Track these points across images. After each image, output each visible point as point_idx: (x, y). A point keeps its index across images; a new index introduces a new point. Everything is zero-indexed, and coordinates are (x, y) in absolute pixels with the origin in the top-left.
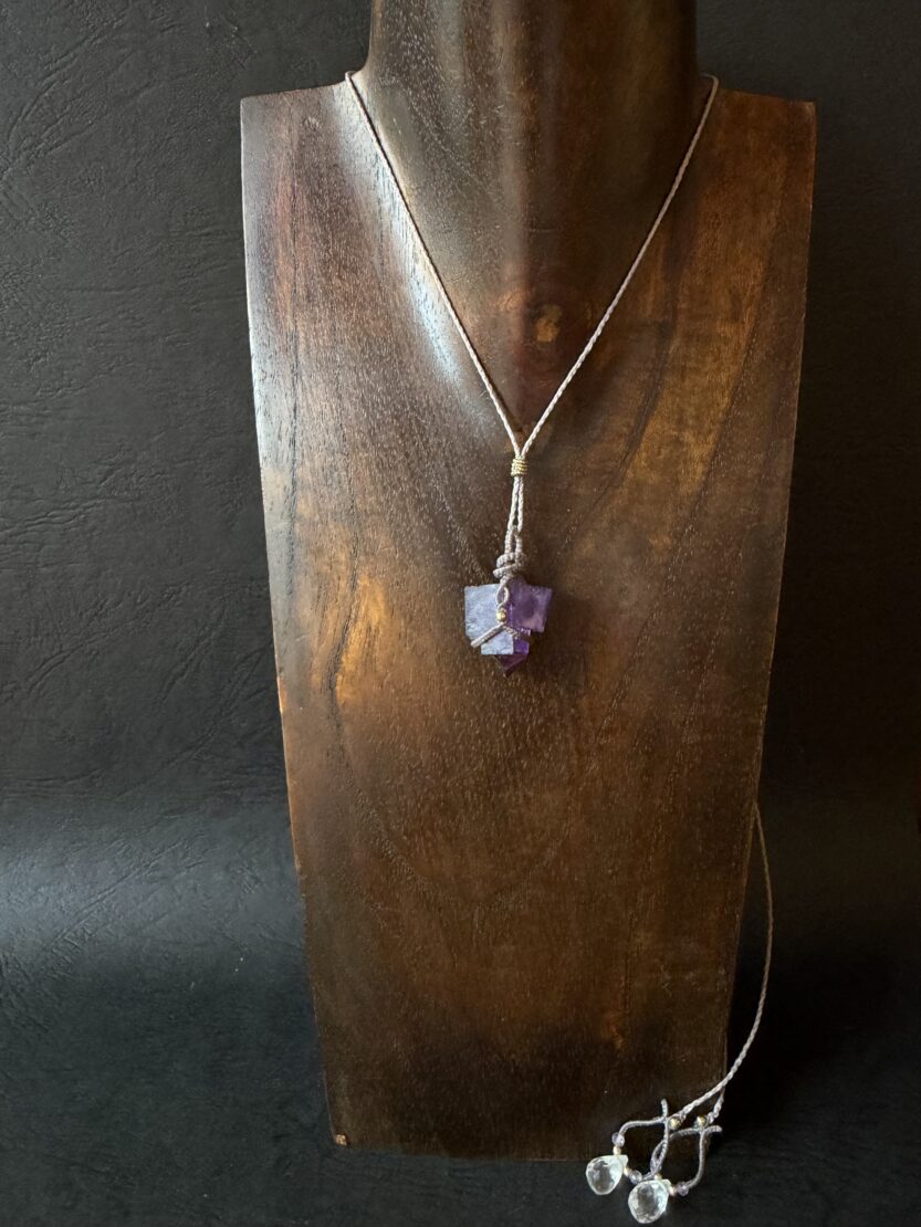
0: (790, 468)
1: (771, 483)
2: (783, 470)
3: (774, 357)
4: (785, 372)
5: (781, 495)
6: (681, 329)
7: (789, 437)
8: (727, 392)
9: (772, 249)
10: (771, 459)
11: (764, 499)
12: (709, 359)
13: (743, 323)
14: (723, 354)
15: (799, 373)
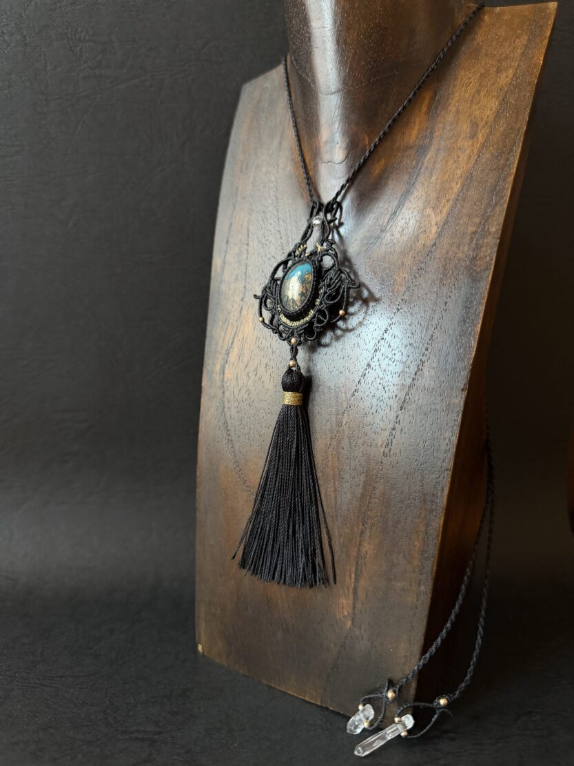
0: (500, 227)
1: (483, 237)
2: (495, 227)
3: (497, 157)
4: (504, 165)
5: (491, 244)
6: (433, 148)
7: (501, 205)
8: (460, 181)
9: (507, 91)
10: (486, 221)
11: (478, 247)
12: (451, 162)
13: (478, 138)
14: (461, 159)
15: (516, 165)
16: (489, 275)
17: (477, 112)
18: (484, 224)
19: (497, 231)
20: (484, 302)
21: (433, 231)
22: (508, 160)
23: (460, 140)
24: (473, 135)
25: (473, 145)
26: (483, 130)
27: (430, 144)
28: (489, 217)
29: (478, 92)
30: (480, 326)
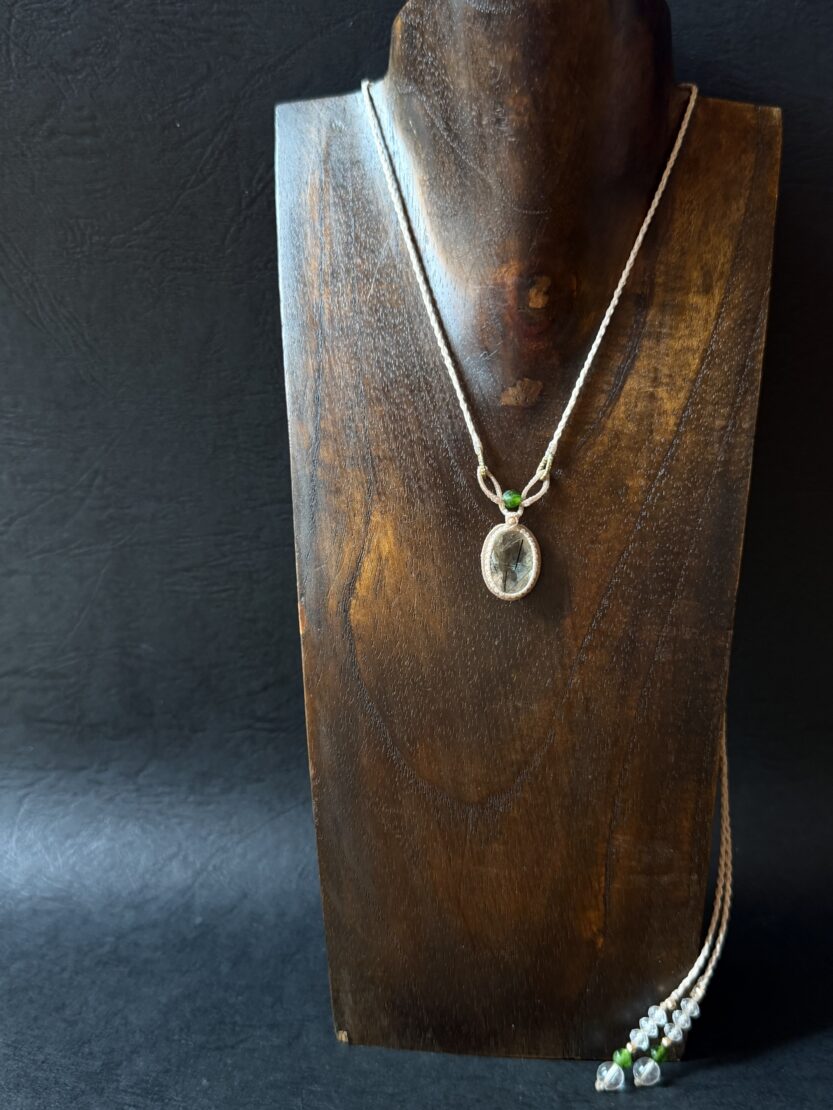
0: (754, 421)
1: (736, 434)
2: (748, 423)
3: (741, 325)
4: (751, 338)
5: (746, 444)
6: (657, 300)
7: (753, 394)
8: (697, 355)
9: (741, 231)
10: (737, 413)
11: (730, 447)
12: (683, 325)
13: (714, 295)
14: (695, 322)
15: (764, 339)
16: (746, 486)
17: (709, 256)
18: (735, 417)
19: (751, 427)
20: (744, 518)
21: (672, 421)
22: (754, 331)
23: (690, 296)
24: (707, 290)
25: (708, 303)
26: (718, 284)
27: (652, 294)
28: (739, 408)
29: (705, 225)
30: (741, 549)
